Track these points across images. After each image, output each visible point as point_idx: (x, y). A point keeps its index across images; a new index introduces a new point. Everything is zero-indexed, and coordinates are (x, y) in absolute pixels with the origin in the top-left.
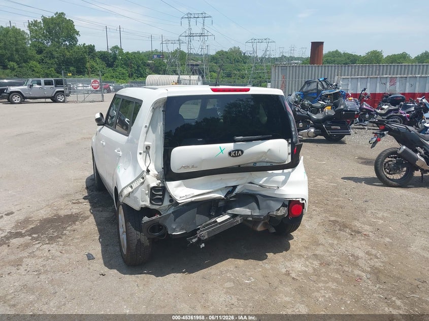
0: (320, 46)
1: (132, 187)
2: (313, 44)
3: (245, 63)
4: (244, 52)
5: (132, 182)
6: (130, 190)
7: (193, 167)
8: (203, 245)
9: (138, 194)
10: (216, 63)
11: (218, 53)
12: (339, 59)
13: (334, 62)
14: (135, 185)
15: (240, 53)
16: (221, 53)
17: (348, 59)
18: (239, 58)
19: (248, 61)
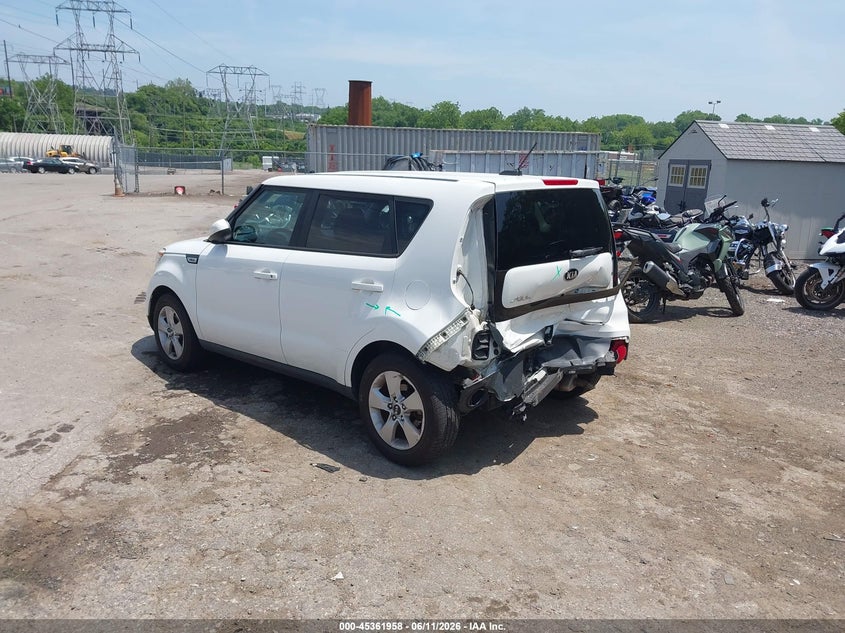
0: (365, 91)
1: (444, 335)
2: (353, 84)
3: (204, 113)
4: (200, 90)
5: (445, 328)
6: (442, 339)
7: (527, 298)
8: (525, 418)
9: (457, 346)
10: (142, 111)
11: (143, 89)
12: (387, 114)
13: (378, 118)
14: (451, 333)
15: (193, 92)
16: (150, 91)
17: (403, 114)
18: (191, 103)
19: (209, 110)
